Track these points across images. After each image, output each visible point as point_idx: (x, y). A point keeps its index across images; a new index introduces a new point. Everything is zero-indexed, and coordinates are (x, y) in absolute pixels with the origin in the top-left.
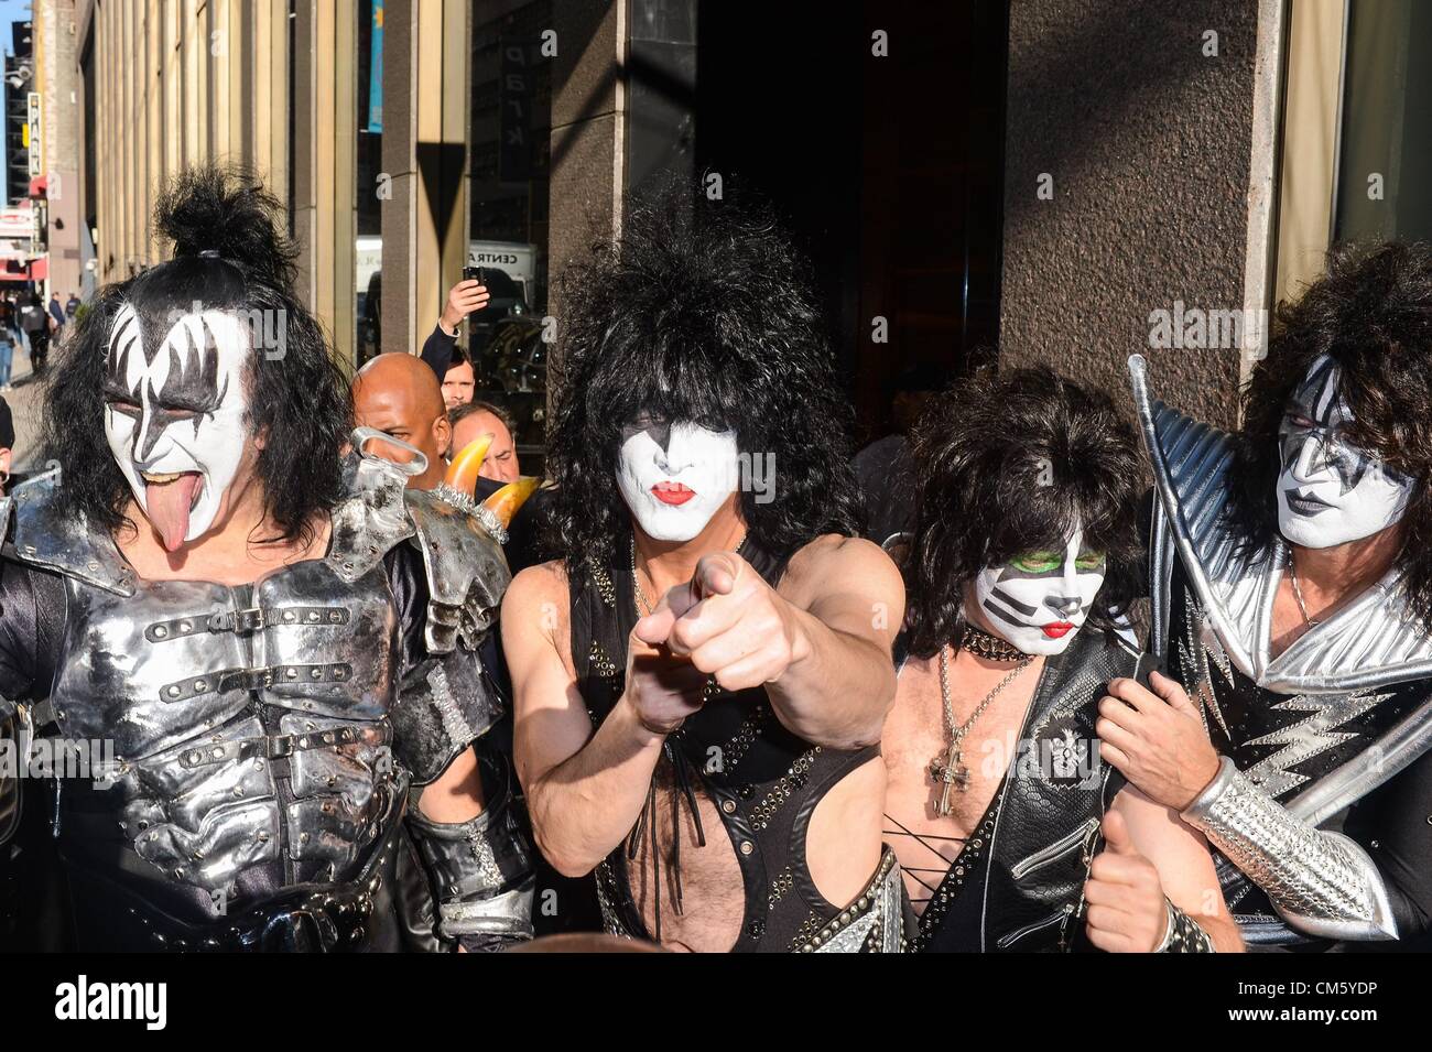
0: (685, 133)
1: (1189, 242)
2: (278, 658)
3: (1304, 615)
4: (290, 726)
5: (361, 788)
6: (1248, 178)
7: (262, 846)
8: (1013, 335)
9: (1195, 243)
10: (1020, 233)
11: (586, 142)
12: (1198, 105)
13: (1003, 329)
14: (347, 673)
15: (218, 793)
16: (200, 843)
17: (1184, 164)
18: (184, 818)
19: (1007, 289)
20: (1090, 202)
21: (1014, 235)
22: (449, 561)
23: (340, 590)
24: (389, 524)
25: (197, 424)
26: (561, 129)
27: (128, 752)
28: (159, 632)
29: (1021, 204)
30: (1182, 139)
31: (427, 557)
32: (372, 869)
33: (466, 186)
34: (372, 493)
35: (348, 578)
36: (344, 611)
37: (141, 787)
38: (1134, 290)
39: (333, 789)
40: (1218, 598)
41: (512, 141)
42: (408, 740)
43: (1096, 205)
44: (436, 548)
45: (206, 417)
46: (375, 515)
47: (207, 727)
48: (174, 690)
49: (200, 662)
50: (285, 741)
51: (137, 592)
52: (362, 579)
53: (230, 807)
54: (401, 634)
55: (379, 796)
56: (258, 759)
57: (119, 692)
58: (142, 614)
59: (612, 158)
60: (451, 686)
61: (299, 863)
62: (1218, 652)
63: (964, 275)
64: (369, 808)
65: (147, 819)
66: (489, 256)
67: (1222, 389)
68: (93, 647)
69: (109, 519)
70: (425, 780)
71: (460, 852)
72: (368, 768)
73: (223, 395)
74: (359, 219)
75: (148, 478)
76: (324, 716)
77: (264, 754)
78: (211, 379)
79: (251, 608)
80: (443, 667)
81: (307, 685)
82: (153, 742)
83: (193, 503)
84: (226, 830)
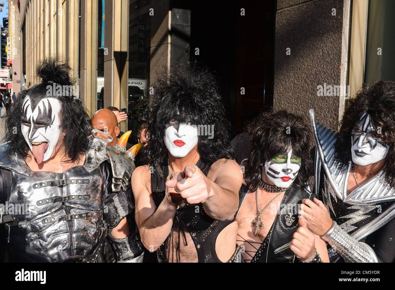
0: (187, 49)
1: (325, 79)
2: (70, 193)
3: (357, 183)
4: (73, 212)
5: (93, 229)
6: (341, 62)
7: (65, 245)
8: (277, 104)
9: (326, 79)
10: (278, 77)
11: (160, 51)
12: (327, 41)
13: (274, 103)
14: (89, 197)
15: (53, 231)
16: (48, 245)
17: (323, 58)
18: (43, 238)
19: (275, 92)
20: (298, 68)
22: (118, 166)
23: (88, 174)
24: (101, 156)
25: (46, 129)
26: (153, 48)
27: (28, 219)
28: (37, 186)
29: (279, 69)
30: (323, 51)
31: (112, 165)
32: (96, 251)
33: (127, 63)
34: (97, 147)
35: (90, 171)
36: (88, 180)
37: (32, 229)
38: (310, 92)
39: (85, 229)
40: (333, 177)
41: (141, 51)
42: (108, 216)
43: (299, 69)
44: (115, 162)
45: (49, 127)
46: (98, 153)
47: (50, 212)
48: (41, 202)
49: (48, 194)
50: (71, 216)
51: (31, 175)
52: (93, 171)
53: (56, 235)
54: (104, 186)
55: (98, 231)
56: (64, 221)
57: (25, 203)
58: (32, 181)
59: (167, 56)
60: (120, 200)
61: (75, 250)
62: (333, 192)
63: (264, 88)
64: (96, 235)
65: (33, 238)
66: (134, 83)
67: (334, 119)
68: (18, 190)
69: (24, 155)
70: (113, 226)
71: (123, 247)
72: (95, 224)
73: (53, 121)
74: (98, 73)
75: (33, 143)
76: (83, 209)
77: (66, 220)
78: (50, 116)
79: (62, 179)
80: (117, 195)
81: (78, 200)
82: (35, 216)
83: (45, 151)
84: (55, 241)
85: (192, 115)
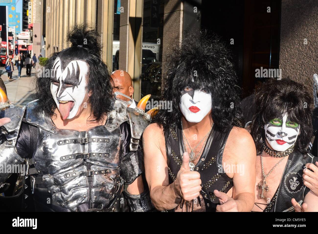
0: (199, 16)
2: (91, 151)
4: (93, 168)
5: (111, 185)
7: (84, 199)
10: (284, 43)
11: (173, 18)
14: (109, 155)
15: (74, 185)
16: (68, 198)
18: (65, 191)
19: (281, 58)
20: (302, 36)
21: (283, 44)
22: (137, 127)
23: (108, 134)
24: (123, 117)
25: (73, 89)
26: (166, 14)
27: (52, 173)
28: (61, 143)
29: (285, 36)
31: (131, 126)
32: (113, 205)
33: (142, 28)
34: (118, 109)
35: (110, 131)
36: (109, 139)
37: (54, 182)
39: (103, 185)
41: (154, 17)
42: (125, 173)
44: (134, 124)
45: (76, 87)
46: (118, 114)
47: (72, 168)
48: (64, 158)
49: (71, 151)
50: (91, 172)
51: (56, 132)
52: (114, 131)
53: (77, 189)
54: (123, 146)
55: (116, 187)
56: (84, 177)
57: (50, 158)
58: (57, 138)
59: (179, 22)
60: (136, 159)
61: (94, 204)
63: (270, 54)
64: (113, 190)
65: (55, 190)
66: (147, 46)
68: (44, 146)
69: (50, 113)
70: (129, 183)
71: (137, 202)
72: (113, 180)
73: (81, 82)
74: (114, 36)
75: (60, 102)
76: (102, 166)
77: (86, 175)
78: (78, 77)
79: (85, 137)
80: (134, 154)
81: (98, 158)
82: (58, 171)
83: (71, 109)
84: (75, 194)
85: (206, 82)
